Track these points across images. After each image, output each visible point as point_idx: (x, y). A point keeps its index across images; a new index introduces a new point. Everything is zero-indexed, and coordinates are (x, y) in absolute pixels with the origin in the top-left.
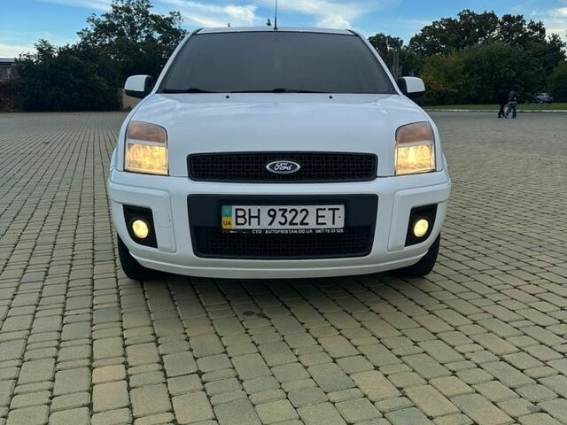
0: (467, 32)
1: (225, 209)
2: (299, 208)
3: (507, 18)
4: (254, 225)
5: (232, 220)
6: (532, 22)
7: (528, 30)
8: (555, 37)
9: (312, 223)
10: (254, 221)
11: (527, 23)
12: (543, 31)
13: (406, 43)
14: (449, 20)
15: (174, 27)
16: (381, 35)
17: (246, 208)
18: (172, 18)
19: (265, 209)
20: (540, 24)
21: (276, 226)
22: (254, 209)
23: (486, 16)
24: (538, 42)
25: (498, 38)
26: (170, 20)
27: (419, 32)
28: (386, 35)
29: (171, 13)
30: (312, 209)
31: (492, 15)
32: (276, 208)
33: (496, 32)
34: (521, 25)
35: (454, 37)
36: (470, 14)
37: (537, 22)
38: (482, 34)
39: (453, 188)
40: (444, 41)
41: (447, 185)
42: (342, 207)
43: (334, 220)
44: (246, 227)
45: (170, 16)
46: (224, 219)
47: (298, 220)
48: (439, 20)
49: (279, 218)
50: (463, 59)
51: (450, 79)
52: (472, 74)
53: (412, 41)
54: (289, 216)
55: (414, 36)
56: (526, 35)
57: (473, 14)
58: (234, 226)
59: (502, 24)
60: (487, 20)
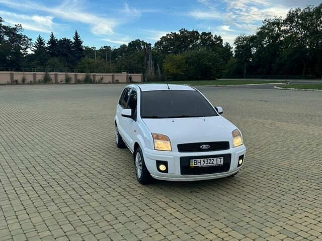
0: (184, 41)
1: (191, 160)
2: (211, 159)
3: (204, 34)
4: (199, 165)
5: (193, 164)
6: (216, 36)
7: (214, 40)
8: (227, 44)
9: (215, 163)
10: (199, 163)
11: (214, 36)
12: (221, 41)
13: (153, 46)
14: (175, 34)
15: (18, 33)
16: (138, 40)
17: (197, 160)
18: (16, 28)
19: (202, 160)
20: (220, 37)
21: (205, 164)
22: (199, 160)
23: (193, 32)
24: (220, 46)
25: (200, 44)
26: (15, 29)
27: (159, 40)
28: (141, 40)
29: (16, 25)
30: (215, 159)
31: (197, 32)
32: (205, 159)
33: (199, 41)
34: (211, 37)
35: (178, 43)
36: (185, 31)
37: (218, 36)
38: (191, 42)
39: (247, 150)
40: (172, 44)
41: (245, 149)
42: (222, 158)
43: (220, 162)
44: (197, 165)
45: (15, 27)
46: (191, 163)
47: (211, 162)
48: (170, 33)
49: (206, 162)
50: (184, 57)
51: (179, 67)
52: (190, 65)
53: (156, 44)
54: (209, 161)
55: (157, 42)
56: (213, 42)
57: (187, 31)
58: (194, 165)
59: (201, 37)
60: (194, 34)
